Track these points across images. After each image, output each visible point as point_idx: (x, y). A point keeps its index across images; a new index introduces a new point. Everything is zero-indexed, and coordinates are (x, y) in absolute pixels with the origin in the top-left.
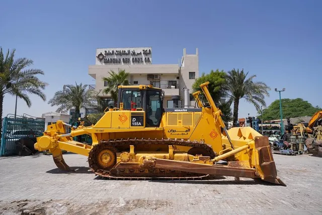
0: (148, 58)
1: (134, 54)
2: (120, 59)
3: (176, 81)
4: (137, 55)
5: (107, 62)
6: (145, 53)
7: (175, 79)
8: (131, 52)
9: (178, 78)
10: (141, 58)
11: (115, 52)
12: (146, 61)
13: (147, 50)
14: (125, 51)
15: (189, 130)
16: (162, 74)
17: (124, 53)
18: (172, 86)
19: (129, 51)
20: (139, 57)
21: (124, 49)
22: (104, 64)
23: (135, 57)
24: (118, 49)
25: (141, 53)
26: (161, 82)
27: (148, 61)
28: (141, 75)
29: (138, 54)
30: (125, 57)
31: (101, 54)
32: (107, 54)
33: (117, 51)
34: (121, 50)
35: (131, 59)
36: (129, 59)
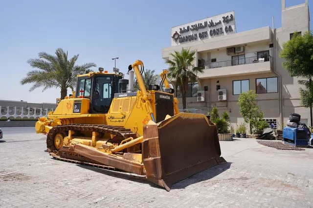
0: (230, 27)
1: (212, 24)
2: (196, 35)
3: (269, 51)
4: (216, 26)
5: (183, 41)
6: (226, 20)
7: (268, 48)
8: (208, 23)
9: (271, 46)
10: (221, 29)
11: (190, 27)
12: (227, 31)
13: (228, 16)
14: (201, 24)
15: (125, 116)
16: (246, 45)
17: (200, 27)
18: (260, 59)
19: (206, 23)
20: (218, 27)
21: (200, 22)
22: (179, 44)
23: (212, 29)
24: (193, 24)
25: (220, 22)
26: (247, 56)
27: (229, 30)
28: (218, 50)
29: (217, 24)
30: (201, 31)
31: (176, 33)
32: (182, 31)
33: (192, 26)
34: (197, 23)
35: (209, 33)
36: (206, 33)
